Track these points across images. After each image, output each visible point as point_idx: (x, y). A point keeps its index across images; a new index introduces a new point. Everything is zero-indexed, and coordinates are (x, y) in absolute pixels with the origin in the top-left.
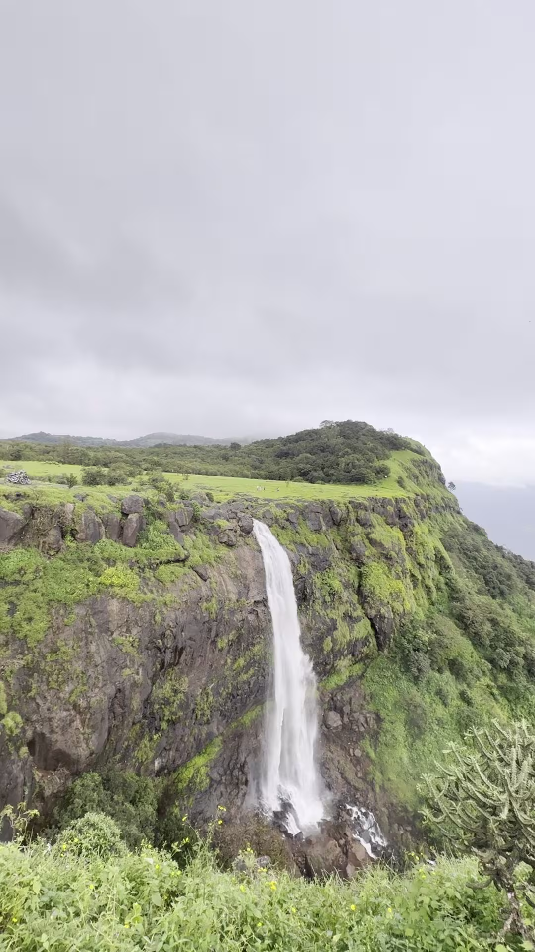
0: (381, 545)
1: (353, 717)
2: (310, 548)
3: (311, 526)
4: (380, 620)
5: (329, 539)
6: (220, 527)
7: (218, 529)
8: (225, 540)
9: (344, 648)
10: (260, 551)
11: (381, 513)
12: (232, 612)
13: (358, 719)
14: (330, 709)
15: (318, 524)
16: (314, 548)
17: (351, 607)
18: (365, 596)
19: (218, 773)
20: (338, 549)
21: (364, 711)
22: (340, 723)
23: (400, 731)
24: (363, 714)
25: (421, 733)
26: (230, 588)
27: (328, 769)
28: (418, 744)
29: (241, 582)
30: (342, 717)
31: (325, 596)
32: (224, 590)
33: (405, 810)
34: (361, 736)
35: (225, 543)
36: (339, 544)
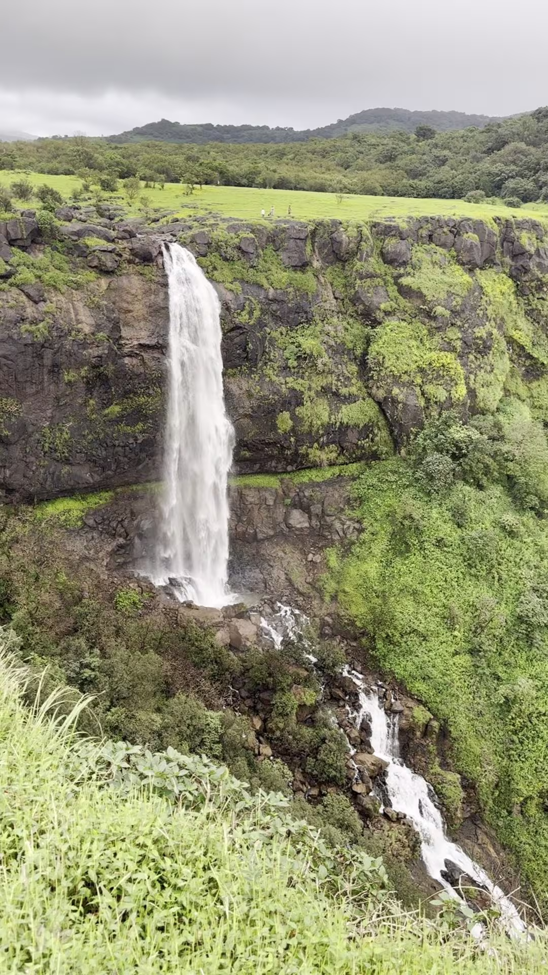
0: (420, 295)
1: (325, 521)
2: (271, 291)
3: (287, 261)
4: (393, 405)
5: (322, 280)
6: (87, 247)
7: (85, 249)
8: (95, 263)
9: (317, 432)
10: (166, 285)
11: (449, 245)
12: (84, 345)
13: (332, 525)
14: (294, 506)
15: (299, 258)
16: (279, 291)
17: (338, 380)
18: (370, 368)
19: (95, 520)
20: (336, 298)
21: (343, 518)
22: (307, 525)
23: (380, 546)
24: (340, 519)
25: (408, 551)
26: (82, 317)
27: (272, 567)
28: (398, 562)
29: (103, 314)
30: (310, 518)
31: (288, 359)
32: (71, 319)
33: (352, 623)
34: (332, 543)
35: (96, 267)
36: (340, 289)
